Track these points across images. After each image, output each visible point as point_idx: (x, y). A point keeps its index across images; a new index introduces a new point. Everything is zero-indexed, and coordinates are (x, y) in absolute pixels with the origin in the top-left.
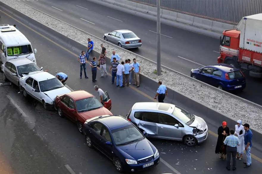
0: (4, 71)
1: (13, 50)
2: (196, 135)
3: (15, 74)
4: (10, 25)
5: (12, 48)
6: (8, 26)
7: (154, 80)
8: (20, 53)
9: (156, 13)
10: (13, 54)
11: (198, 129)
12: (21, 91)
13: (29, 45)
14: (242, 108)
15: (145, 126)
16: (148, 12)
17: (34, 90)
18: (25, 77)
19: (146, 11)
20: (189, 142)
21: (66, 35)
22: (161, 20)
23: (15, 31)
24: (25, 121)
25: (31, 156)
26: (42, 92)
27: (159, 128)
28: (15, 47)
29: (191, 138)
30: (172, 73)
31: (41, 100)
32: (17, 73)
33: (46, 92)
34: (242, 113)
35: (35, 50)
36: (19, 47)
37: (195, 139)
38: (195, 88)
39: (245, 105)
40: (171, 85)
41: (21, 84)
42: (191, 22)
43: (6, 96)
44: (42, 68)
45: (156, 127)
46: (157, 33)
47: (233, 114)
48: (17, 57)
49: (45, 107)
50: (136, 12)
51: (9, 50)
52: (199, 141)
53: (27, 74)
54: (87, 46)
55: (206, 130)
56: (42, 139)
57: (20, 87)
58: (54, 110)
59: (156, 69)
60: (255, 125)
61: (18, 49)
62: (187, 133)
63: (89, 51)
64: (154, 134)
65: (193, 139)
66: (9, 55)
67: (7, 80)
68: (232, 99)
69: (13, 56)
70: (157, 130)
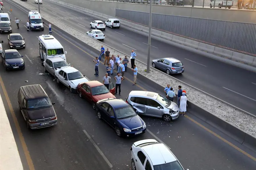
0: (44, 65)
1: (51, 51)
2: (171, 114)
3: (52, 68)
4: (50, 35)
5: (51, 50)
6: (49, 35)
7: (145, 76)
8: (56, 54)
9: (148, 31)
10: (51, 54)
11: (173, 111)
12: (55, 79)
13: (62, 49)
14: (202, 98)
15: (137, 107)
16: (142, 30)
17: (64, 79)
18: (58, 70)
19: (141, 29)
20: (166, 119)
21: (86, 43)
22: (151, 36)
23: (53, 39)
24: (58, 99)
25: (61, 122)
26: (69, 81)
27: (147, 108)
28: (53, 50)
29: (168, 116)
30: (157, 72)
31: (69, 86)
32: (53, 67)
33: (72, 81)
34: (202, 101)
35: (66, 52)
36: (55, 50)
37: (171, 117)
38: (172, 83)
39: (205, 96)
40: (156, 80)
41: (55, 74)
42: (171, 39)
43: (46, 82)
44: (70, 64)
45: (145, 107)
46: (148, 44)
47: (196, 101)
48: (54, 56)
49: (71, 91)
50: (134, 29)
51: (48, 51)
52: (173, 119)
53: (60, 68)
54: (100, 50)
55: (178, 111)
56: (68, 112)
57: (55, 77)
58: (77, 93)
59: (146, 69)
60: (210, 109)
61: (55, 51)
62: (166, 113)
63: (102, 54)
64: (143, 112)
65: (169, 117)
66: (49, 54)
67: (46, 71)
68: (196, 91)
69: (51, 55)
70: (145, 110)
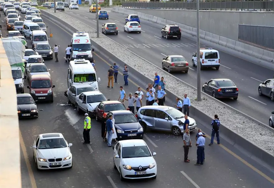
0: (68, 94)
10: (80, 81)
13: (94, 74)
15: (146, 120)
20: (176, 132)
23: (87, 63)
26: (88, 104)
27: (156, 121)
33: (91, 104)
45: (153, 120)
61: (85, 76)
62: (174, 125)
64: (152, 126)
65: (178, 130)
70: (154, 123)
